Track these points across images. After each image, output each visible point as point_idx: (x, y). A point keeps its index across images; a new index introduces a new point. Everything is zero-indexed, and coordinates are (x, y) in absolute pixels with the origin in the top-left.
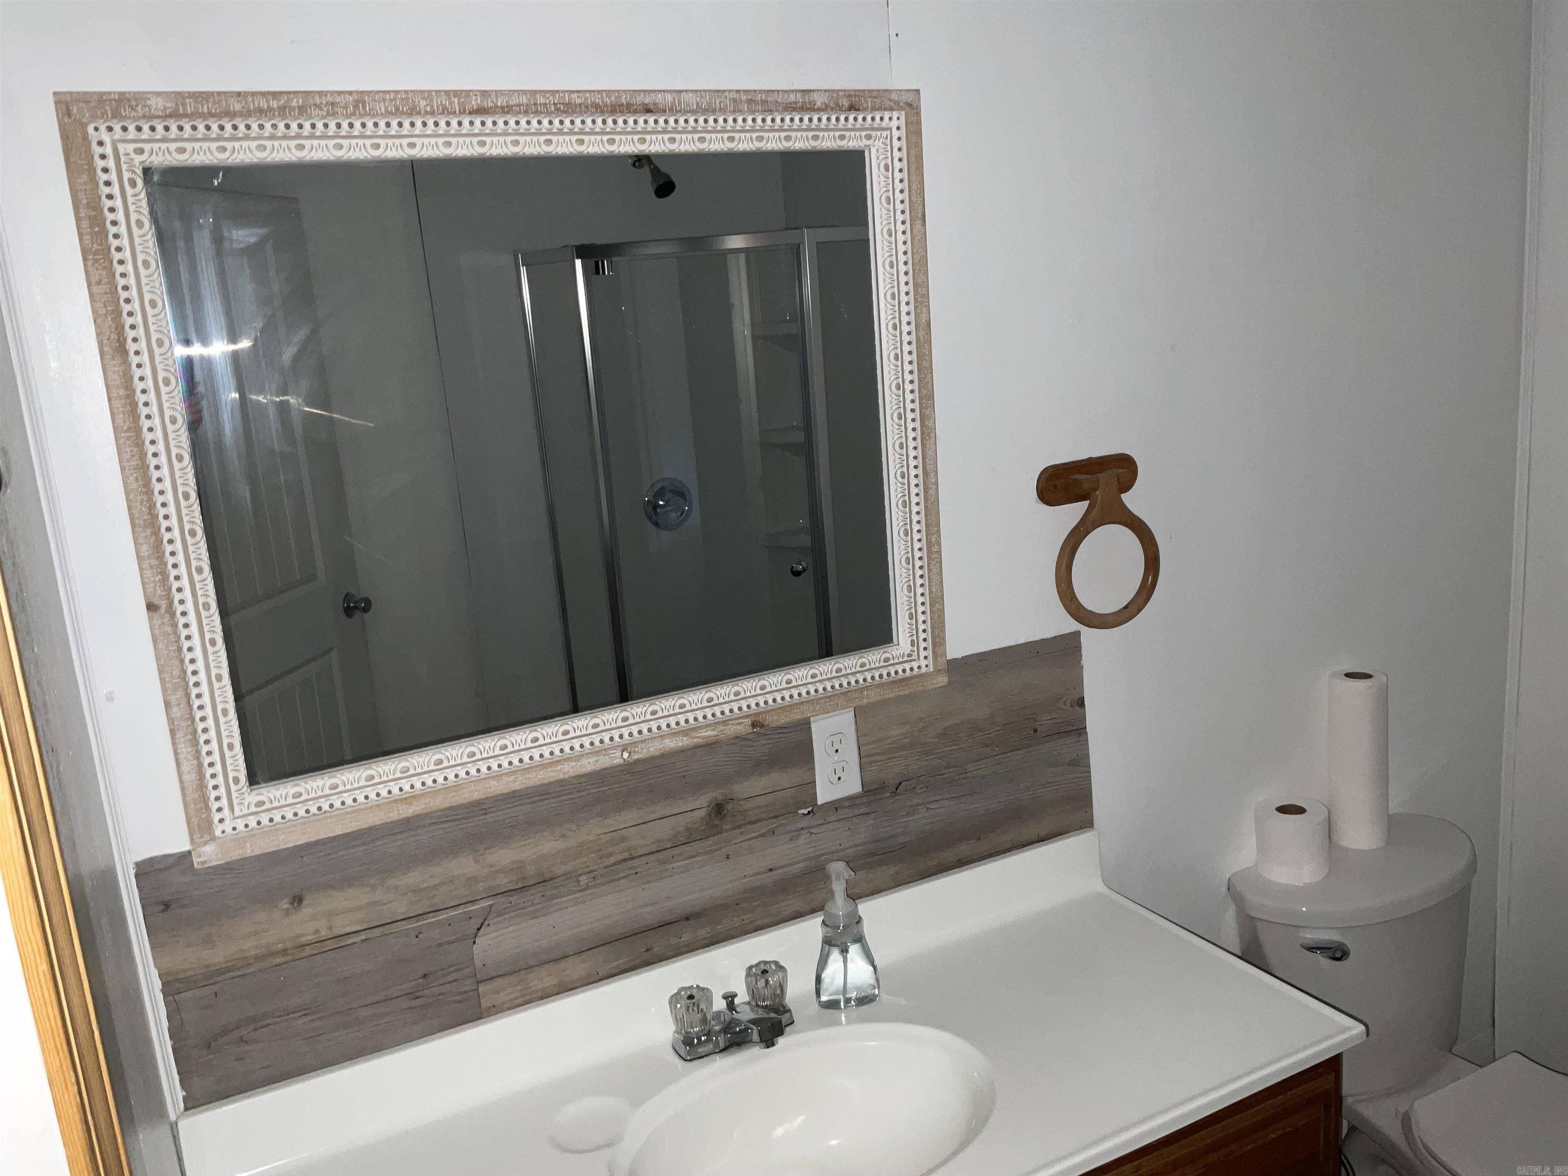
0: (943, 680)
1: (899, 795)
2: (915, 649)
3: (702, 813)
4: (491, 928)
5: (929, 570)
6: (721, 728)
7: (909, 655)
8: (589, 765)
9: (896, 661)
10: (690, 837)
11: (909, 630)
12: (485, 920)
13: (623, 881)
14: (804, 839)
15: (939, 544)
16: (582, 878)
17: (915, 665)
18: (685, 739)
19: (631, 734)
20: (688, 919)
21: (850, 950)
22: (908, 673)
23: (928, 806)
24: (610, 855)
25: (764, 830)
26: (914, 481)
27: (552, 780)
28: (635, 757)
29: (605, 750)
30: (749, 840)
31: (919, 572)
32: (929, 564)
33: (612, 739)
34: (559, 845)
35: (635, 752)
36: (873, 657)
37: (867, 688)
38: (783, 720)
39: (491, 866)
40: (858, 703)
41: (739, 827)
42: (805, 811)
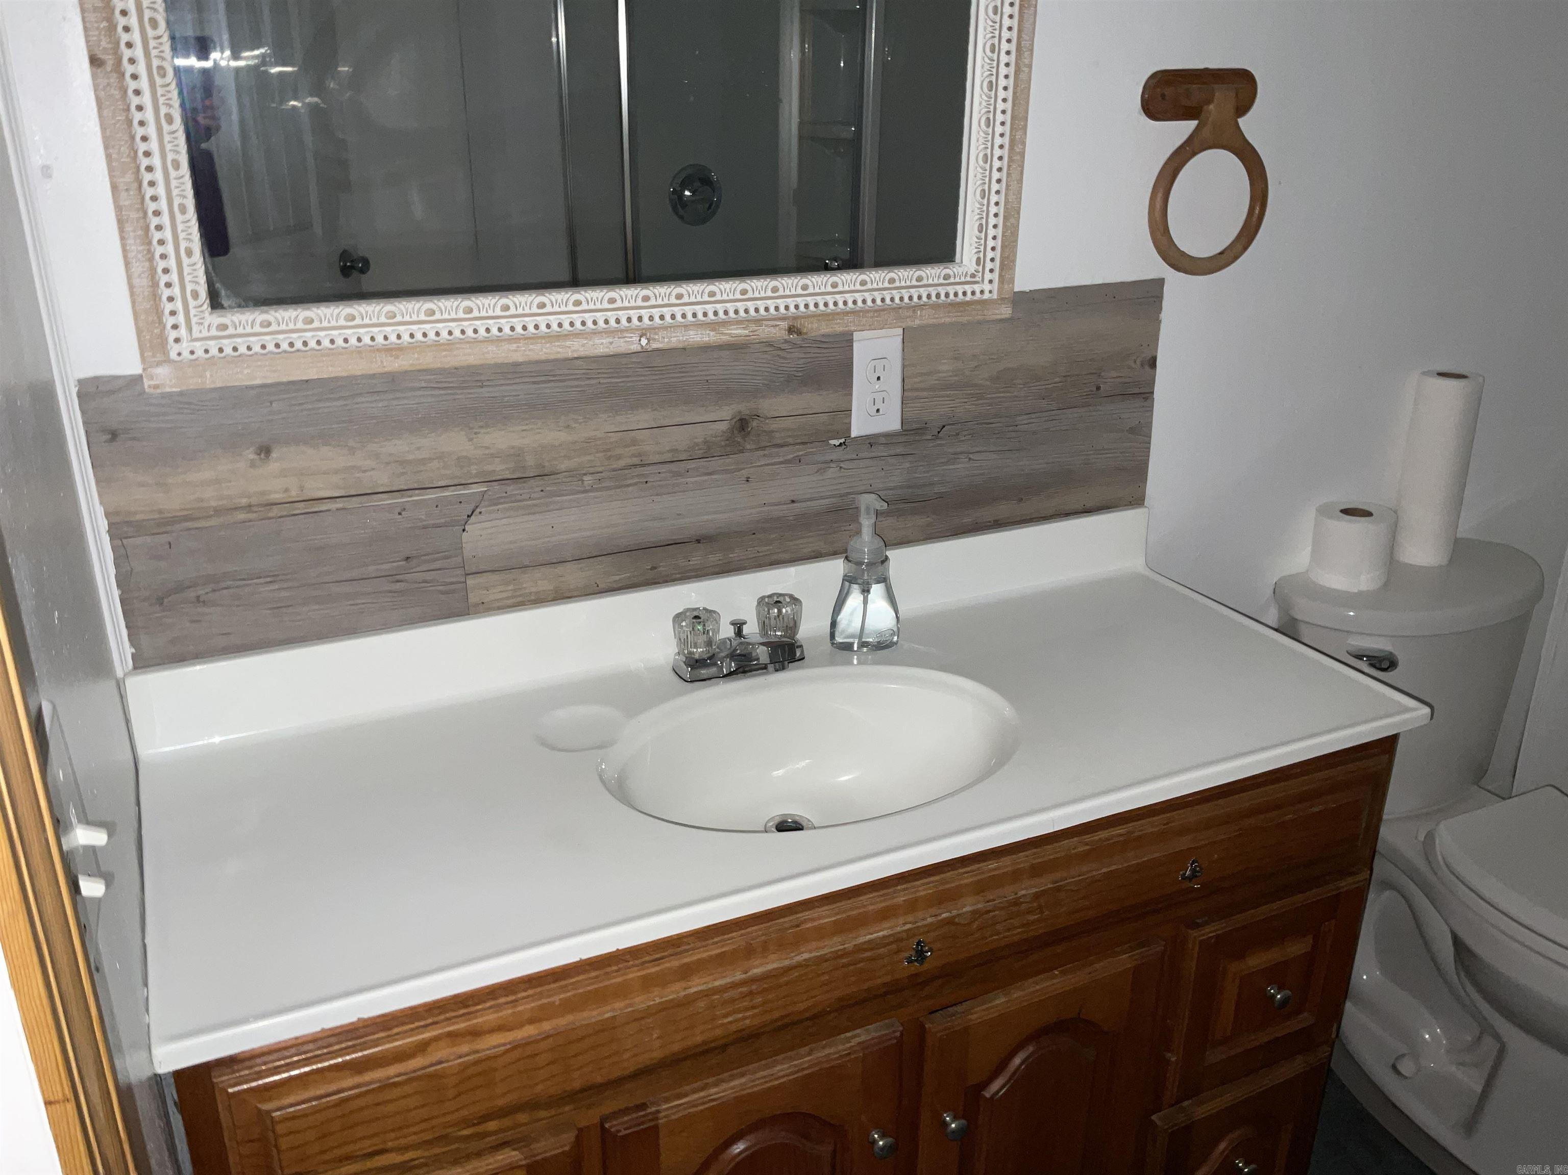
0: (1006, 311)
1: (941, 438)
2: (980, 268)
3: (724, 426)
4: (482, 517)
5: (1009, 175)
6: (753, 327)
7: (973, 276)
8: (601, 346)
9: (957, 280)
10: (707, 452)
11: (976, 245)
12: (477, 507)
13: (630, 488)
14: (832, 472)
15: (1024, 144)
16: (585, 478)
17: (977, 288)
18: (712, 333)
19: (651, 318)
20: (698, 541)
21: (872, 591)
22: (969, 297)
23: (971, 456)
24: (619, 457)
25: (790, 456)
26: (1004, 58)
27: (559, 356)
28: (655, 345)
29: (622, 331)
30: (772, 464)
31: (996, 175)
32: (1009, 166)
33: (629, 320)
34: (563, 436)
35: (654, 339)
36: (932, 273)
37: (921, 307)
38: (825, 329)
39: (487, 448)
40: (909, 323)
41: (763, 448)
42: (836, 442)
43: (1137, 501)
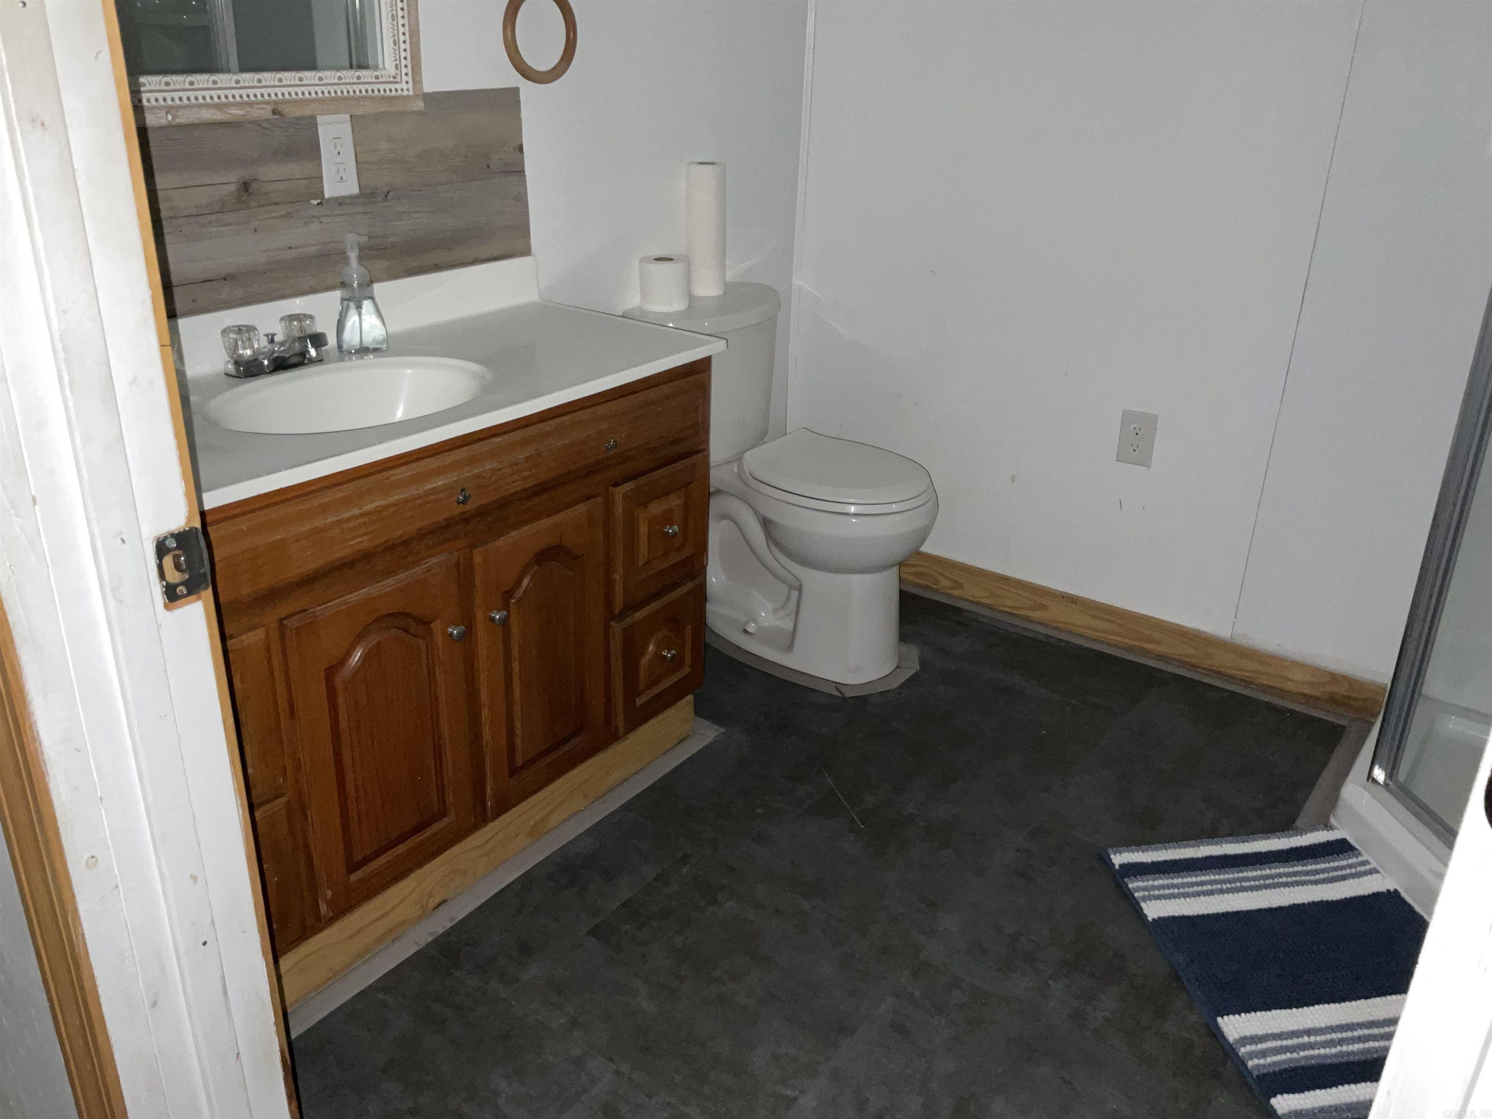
0: (420, 105)
1: (388, 201)
2: (398, 72)
3: (233, 188)
6: (248, 109)
7: (394, 77)
9: (384, 80)
10: (222, 208)
11: (393, 55)
13: (169, 236)
14: (315, 226)
17: (398, 87)
18: (219, 113)
19: (173, 100)
20: (224, 279)
22: (394, 93)
23: (410, 215)
25: (284, 212)
28: (179, 121)
29: (152, 108)
30: (272, 218)
33: (157, 100)
35: (177, 116)
36: (366, 74)
37: (363, 99)
38: (297, 113)
40: (355, 111)
41: (263, 206)
42: (314, 202)
43: (526, 251)
